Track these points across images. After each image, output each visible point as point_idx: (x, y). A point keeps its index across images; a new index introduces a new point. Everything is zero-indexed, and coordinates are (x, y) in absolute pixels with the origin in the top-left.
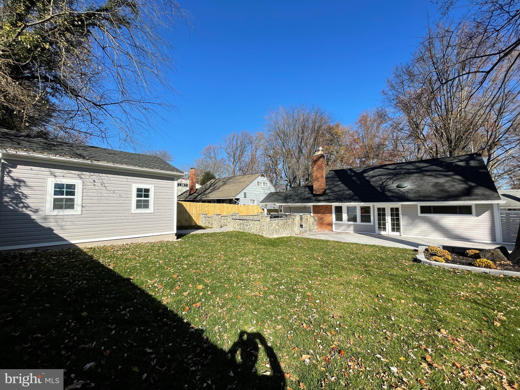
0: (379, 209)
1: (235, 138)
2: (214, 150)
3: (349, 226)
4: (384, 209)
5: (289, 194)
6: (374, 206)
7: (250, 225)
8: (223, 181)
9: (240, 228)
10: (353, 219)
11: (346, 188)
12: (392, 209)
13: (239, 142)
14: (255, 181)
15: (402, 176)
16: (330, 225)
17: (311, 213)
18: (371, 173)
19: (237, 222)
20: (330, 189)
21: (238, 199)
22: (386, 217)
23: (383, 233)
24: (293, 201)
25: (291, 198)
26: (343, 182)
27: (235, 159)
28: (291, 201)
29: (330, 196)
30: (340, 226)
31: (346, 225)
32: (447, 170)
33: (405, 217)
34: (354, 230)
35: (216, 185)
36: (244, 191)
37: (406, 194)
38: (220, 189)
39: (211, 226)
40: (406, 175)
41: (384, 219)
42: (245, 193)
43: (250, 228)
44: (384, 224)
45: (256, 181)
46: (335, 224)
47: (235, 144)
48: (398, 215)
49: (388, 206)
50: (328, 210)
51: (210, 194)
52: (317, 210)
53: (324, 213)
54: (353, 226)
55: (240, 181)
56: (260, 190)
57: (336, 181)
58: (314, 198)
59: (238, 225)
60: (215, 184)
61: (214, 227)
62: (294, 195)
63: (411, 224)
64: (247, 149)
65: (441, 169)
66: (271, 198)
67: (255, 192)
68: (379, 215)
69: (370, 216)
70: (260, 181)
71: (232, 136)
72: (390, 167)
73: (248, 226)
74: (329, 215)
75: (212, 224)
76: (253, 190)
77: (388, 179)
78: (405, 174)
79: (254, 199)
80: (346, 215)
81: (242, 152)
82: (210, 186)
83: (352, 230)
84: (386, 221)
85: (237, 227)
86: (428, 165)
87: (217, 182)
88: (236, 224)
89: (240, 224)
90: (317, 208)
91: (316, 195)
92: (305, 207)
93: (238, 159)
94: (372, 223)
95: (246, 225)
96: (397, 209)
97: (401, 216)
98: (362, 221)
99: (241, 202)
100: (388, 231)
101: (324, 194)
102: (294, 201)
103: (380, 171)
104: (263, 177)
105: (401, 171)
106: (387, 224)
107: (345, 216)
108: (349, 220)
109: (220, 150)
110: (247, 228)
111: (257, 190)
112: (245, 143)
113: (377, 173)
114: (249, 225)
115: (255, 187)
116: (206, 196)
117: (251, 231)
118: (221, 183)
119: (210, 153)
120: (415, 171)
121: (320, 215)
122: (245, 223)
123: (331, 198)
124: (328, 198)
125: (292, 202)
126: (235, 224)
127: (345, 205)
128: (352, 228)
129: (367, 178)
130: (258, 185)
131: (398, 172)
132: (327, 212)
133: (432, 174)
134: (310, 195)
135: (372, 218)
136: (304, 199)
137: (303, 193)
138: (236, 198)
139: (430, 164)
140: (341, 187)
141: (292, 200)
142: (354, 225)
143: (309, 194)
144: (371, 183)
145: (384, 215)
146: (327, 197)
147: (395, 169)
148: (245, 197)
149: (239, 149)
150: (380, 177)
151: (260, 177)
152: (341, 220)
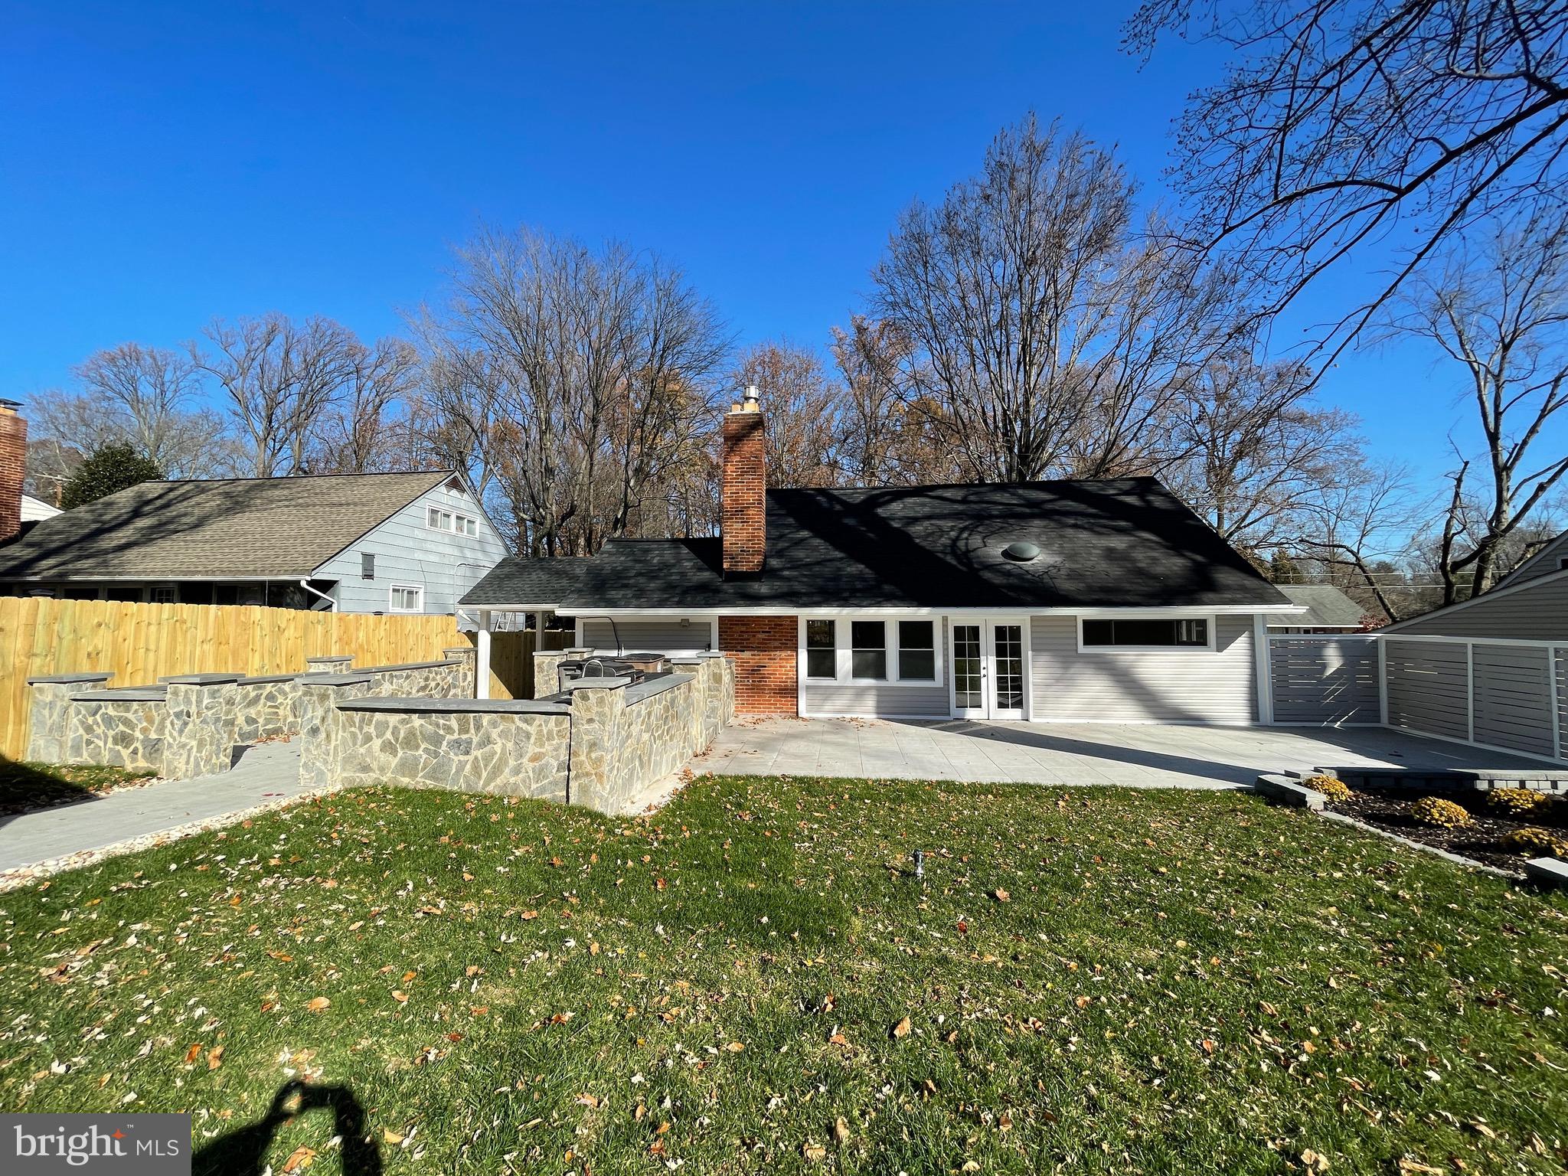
0: (959, 631)
1: (280, 339)
2: (159, 371)
3: (860, 693)
4: (975, 631)
5: (608, 567)
6: (945, 619)
7: (487, 741)
8: (227, 495)
9: (408, 767)
10: (870, 666)
11: (838, 554)
12: (1000, 632)
13: (296, 359)
14: (419, 502)
15: (998, 523)
16: (790, 691)
17: (709, 647)
18: (896, 507)
19: (382, 728)
20: (779, 554)
21: (327, 586)
22: (983, 658)
23: (972, 714)
24: (637, 597)
25: (626, 586)
26: (817, 533)
27: (275, 425)
28: (624, 596)
29: (788, 579)
30: (828, 694)
31: (852, 691)
32: (1108, 515)
33: (1044, 659)
34: (878, 707)
35: (181, 508)
36: (364, 546)
37: (1047, 580)
38: (207, 532)
39: (142, 764)
40: (1011, 521)
41: (975, 668)
42: (368, 558)
43: (487, 759)
44: (976, 685)
45: (425, 504)
46: (808, 687)
47: (277, 362)
48: (1016, 651)
49: (987, 619)
50: (781, 634)
51: (131, 554)
52: (734, 636)
53: (763, 647)
54: (874, 692)
55: (336, 500)
56: (441, 549)
57: (789, 526)
58: (727, 587)
59: (389, 748)
60: (167, 505)
61: (172, 772)
62: (633, 573)
63: (1057, 680)
64: (334, 395)
65: (1093, 511)
66: (516, 583)
67: (418, 555)
68: (959, 651)
69: (931, 655)
70: (443, 509)
71: (264, 330)
72: (948, 494)
73: (478, 753)
74: (783, 654)
75: (154, 748)
76: (410, 544)
77: (963, 530)
78: (1004, 516)
79: (409, 585)
80: (849, 652)
81: (310, 405)
82: (136, 513)
83: (872, 709)
84: (983, 672)
85: (384, 757)
86: (1051, 497)
87: (185, 497)
88: (377, 743)
89: (410, 741)
90: (736, 628)
91: (734, 576)
92: (685, 624)
93: (289, 425)
94: (938, 682)
95: (458, 743)
96: (1015, 632)
97: (1027, 654)
98: (904, 674)
99: (344, 600)
100: (988, 709)
101: (765, 572)
102: (641, 598)
103: (923, 505)
104: (454, 492)
105: (988, 508)
106: (983, 681)
107: (844, 657)
108: (857, 673)
109: (193, 376)
110: (461, 766)
111: (429, 546)
112: (328, 369)
113: (918, 509)
114: (482, 745)
115: (418, 534)
116: (105, 564)
117: (499, 781)
118: (211, 502)
119: (133, 381)
120: (1027, 510)
121: (747, 655)
122: (449, 729)
123: (798, 587)
124: (785, 590)
125: (634, 602)
126: (368, 739)
127: (844, 617)
128: (870, 702)
129: (896, 525)
130: (433, 522)
131: (980, 510)
132: (777, 644)
133: (1079, 523)
134: (706, 575)
135: (939, 663)
136: (687, 591)
137: (674, 565)
138: (318, 576)
139: (1055, 494)
140: (815, 549)
141: (629, 593)
142: (878, 689)
143: (700, 569)
144: (917, 541)
145: (976, 651)
146: (779, 586)
147: (964, 501)
148: (368, 576)
149: (295, 388)
150: (933, 522)
151: (443, 489)
152: (831, 672)
